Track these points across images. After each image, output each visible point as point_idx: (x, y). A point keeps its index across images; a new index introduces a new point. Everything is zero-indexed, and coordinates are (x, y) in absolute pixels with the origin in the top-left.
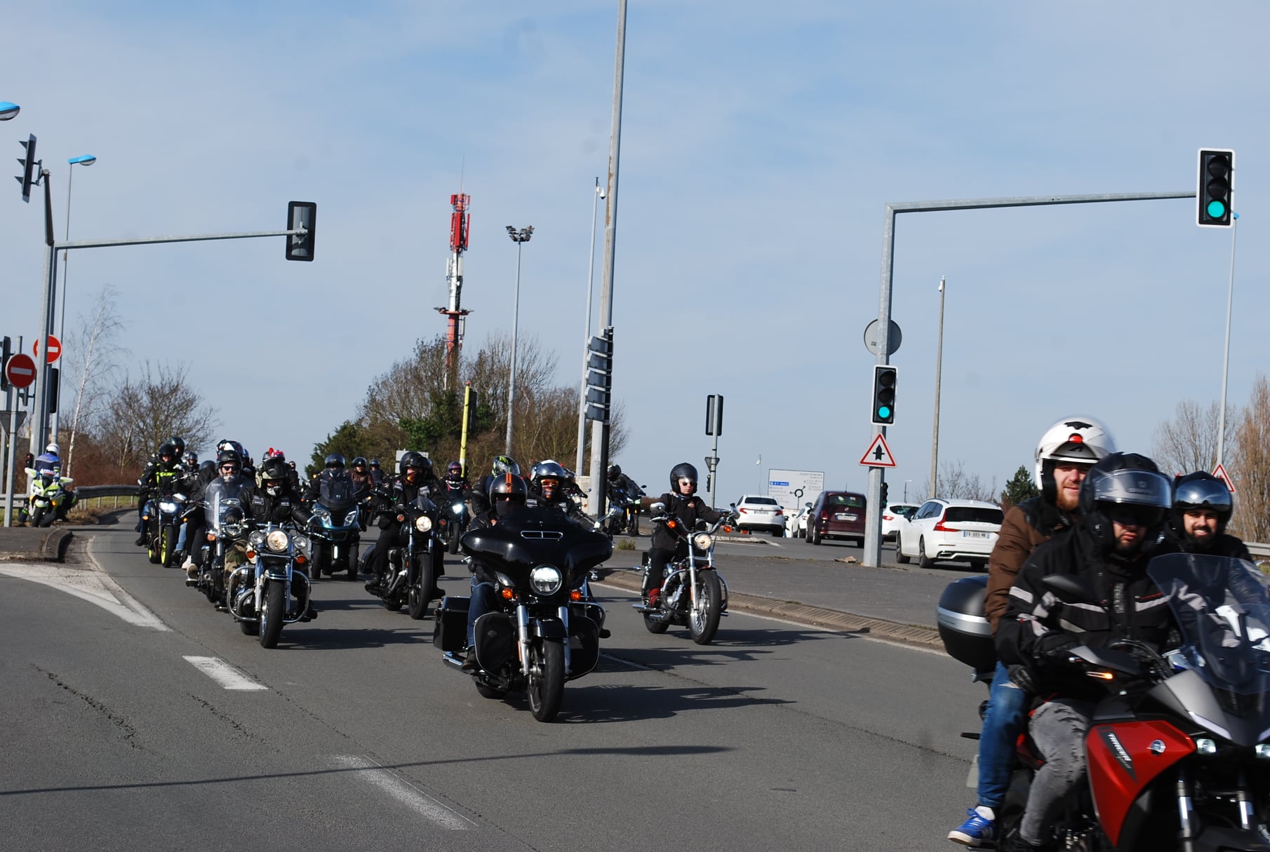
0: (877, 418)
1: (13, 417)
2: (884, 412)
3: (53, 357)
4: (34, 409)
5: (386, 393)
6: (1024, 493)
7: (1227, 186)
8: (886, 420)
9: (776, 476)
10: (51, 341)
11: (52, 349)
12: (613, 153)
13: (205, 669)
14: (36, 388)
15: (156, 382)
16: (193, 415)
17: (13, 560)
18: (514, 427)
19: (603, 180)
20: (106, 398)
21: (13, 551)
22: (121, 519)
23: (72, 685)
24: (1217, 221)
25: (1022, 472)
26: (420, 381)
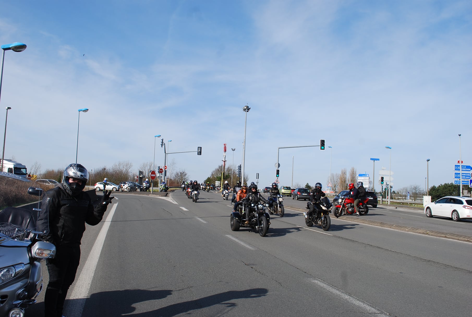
0: (277, 177)
1: (160, 177)
2: (278, 176)
3: (166, 169)
4: (163, 176)
5: (214, 173)
6: (308, 187)
7: (324, 145)
8: (278, 177)
11: (166, 168)
12: (245, 139)
13: (182, 208)
14: (163, 173)
15: (181, 171)
16: (186, 176)
17: (160, 196)
18: (233, 178)
19: (243, 142)
20: (174, 174)
22: (175, 191)
23: (166, 210)
24: (323, 149)
25: (308, 184)
26: (219, 171)
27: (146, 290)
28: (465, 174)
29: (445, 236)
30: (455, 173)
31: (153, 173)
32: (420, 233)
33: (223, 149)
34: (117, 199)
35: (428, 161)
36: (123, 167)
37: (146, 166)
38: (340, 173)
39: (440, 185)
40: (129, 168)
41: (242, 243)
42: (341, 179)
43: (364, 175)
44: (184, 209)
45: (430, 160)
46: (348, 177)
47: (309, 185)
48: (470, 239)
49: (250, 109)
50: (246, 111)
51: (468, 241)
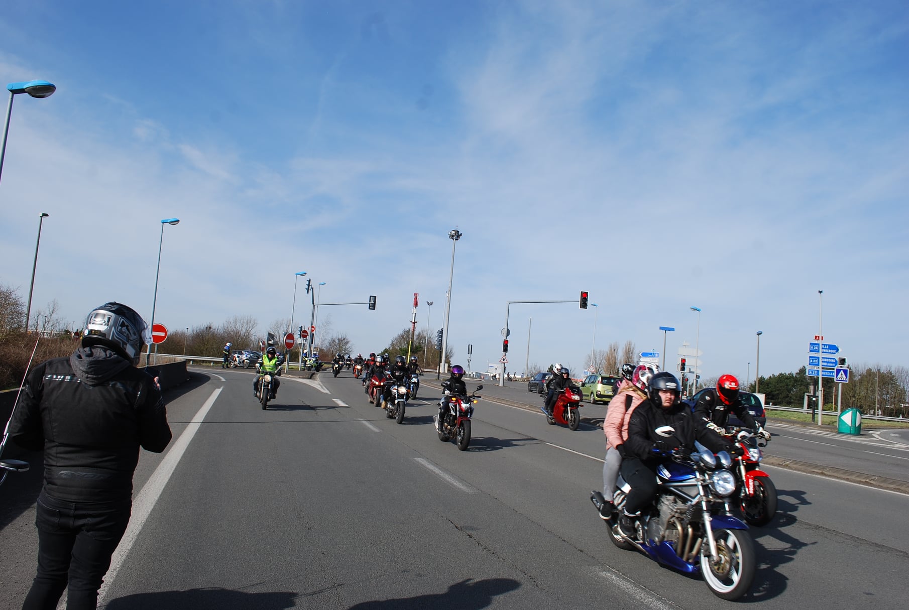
1: (302, 345)
2: (505, 350)
3: (313, 331)
4: (307, 344)
7: (586, 300)
8: (506, 352)
9: (490, 365)
10: (313, 327)
11: (313, 329)
12: (450, 286)
13: (336, 402)
14: (308, 338)
15: (340, 337)
16: (348, 345)
17: (299, 378)
18: (427, 351)
19: (448, 292)
20: (327, 341)
21: (299, 376)
22: (328, 370)
24: (584, 308)
26: (404, 339)
27: (239, 590)
28: (827, 358)
29: (821, 471)
30: (810, 357)
31: (290, 336)
32: (772, 464)
33: (413, 303)
34: (223, 380)
35: (759, 334)
36: (241, 326)
37: (280, 326)
38: (606, 349)
39: (772, 376)
40: (251, 328)
41: (447, 477)
42: (608, 360)
43: (651, 354)
44: (341, 403)
45: (761, 333)
46: (621, 356)
48: (870, 480)
49: (461, 235)
50: (455, 239)
51: (866, 483)
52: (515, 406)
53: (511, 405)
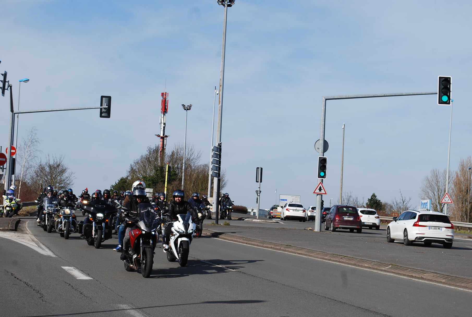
0: (320, 176)
2: (322, 174)
3: (13, 154)
4: (6, 173)
5: (137, 166)
6: (374, 203)
7: (449, 90)
8: (323, 177)
10: (12, 148)
11: (13, 151)
12: (221, 78)
13: (70, 272)
14: (7, 165)
15: (52, 163)
16: (65, 175)
18: (185, 179)
19: (218, 87)
20: (33, 169)
23: (20, 278)
24: (445, 103)
25: (374, 195)
26: (150, 162)
33: (160, 107)
44: (80, 276)
47: (378, 198)
50: (226, 5)
52: (366, 267)
53: (359, 266)
